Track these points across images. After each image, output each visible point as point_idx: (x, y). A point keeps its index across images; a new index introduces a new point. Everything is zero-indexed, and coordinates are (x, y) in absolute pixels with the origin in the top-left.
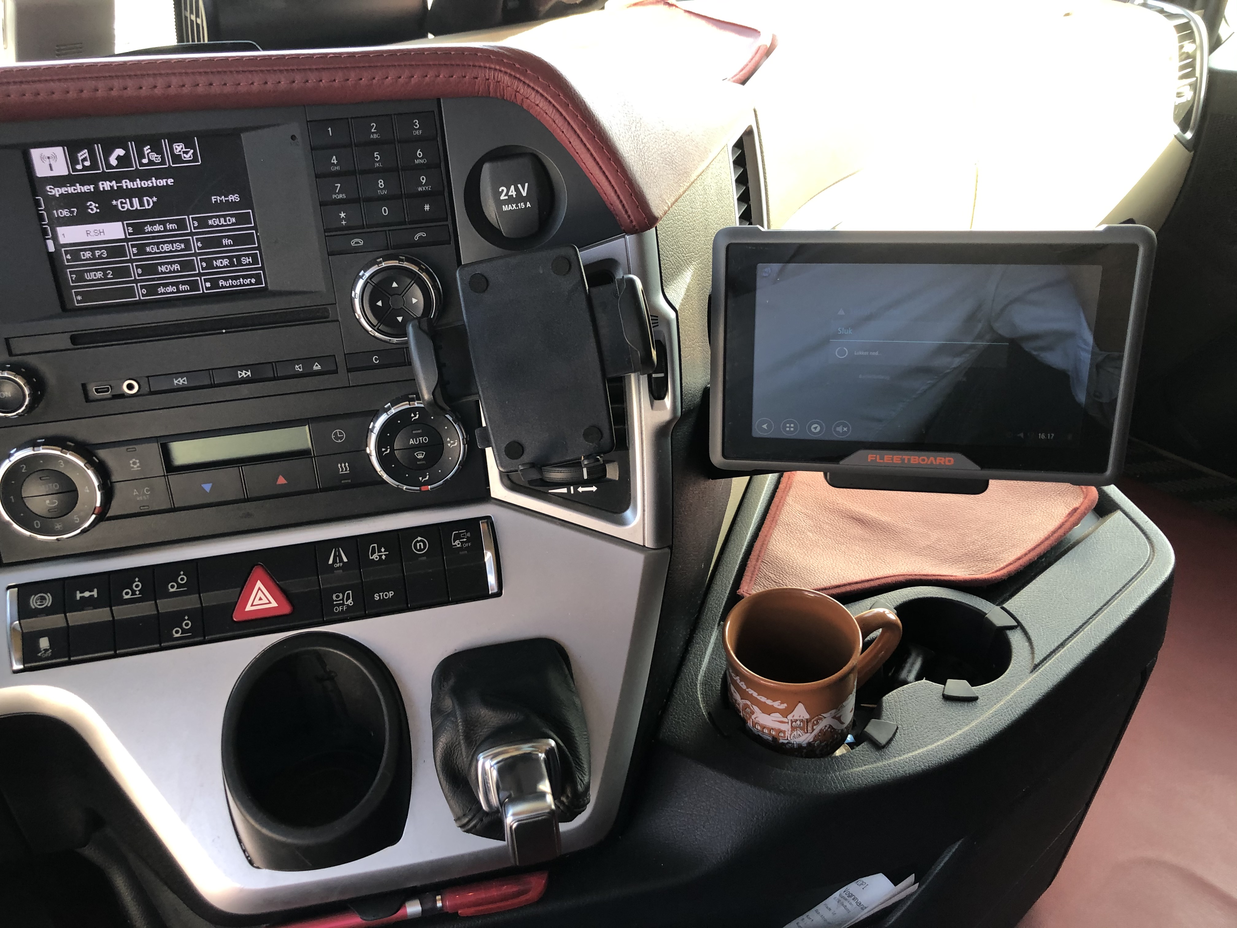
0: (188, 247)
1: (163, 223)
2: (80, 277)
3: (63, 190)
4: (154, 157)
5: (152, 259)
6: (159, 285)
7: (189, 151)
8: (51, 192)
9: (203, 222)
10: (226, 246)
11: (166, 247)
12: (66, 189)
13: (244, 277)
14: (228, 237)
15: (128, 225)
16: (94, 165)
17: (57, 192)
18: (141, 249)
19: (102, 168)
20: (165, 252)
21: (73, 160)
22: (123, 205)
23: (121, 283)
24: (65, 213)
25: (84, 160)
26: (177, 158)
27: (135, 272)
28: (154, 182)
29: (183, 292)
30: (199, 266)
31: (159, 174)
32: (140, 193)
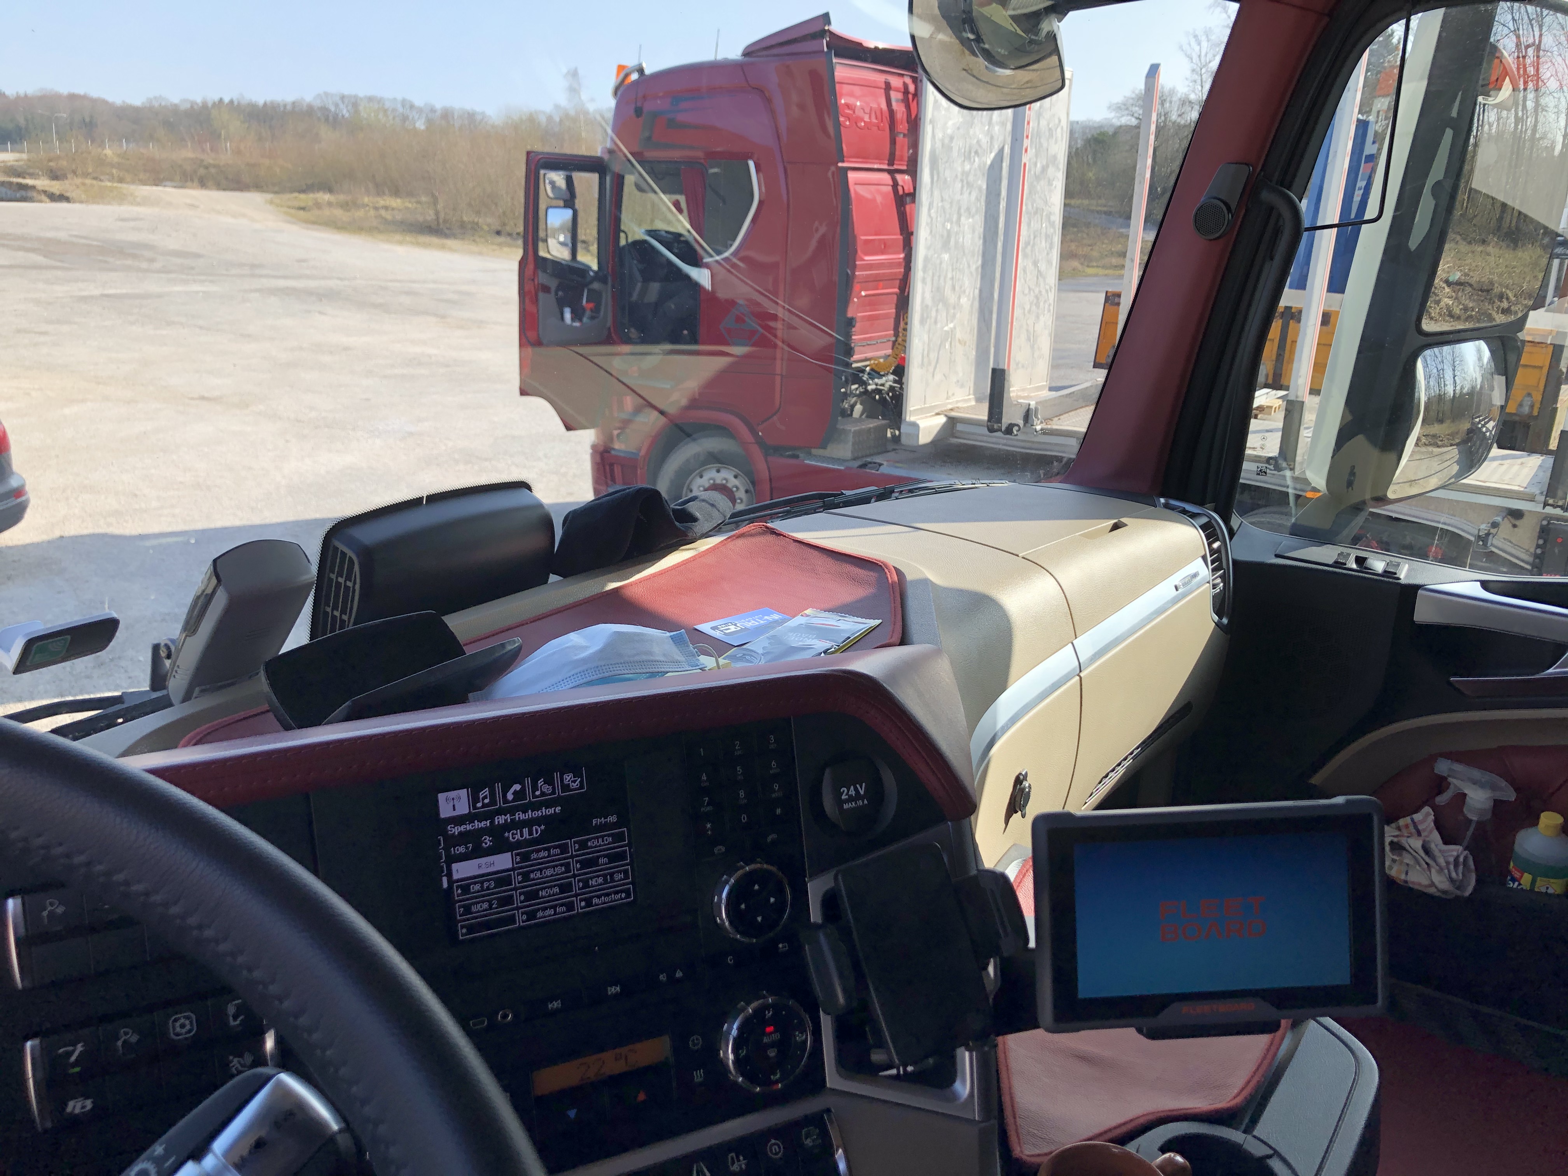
0: (568, 870)
1: (548, 849)
2: (467, 910)
3: (462, 828)
4: (547, 789)
5: (536, 885)
6: (538, 910)
7: (576, 780)
8: (451, 831)
9: (583, 845)
10: (602, 865)
11: (548, 872)
12: (465, 826)
13: (616, 893)
14: (605, 856)
15: (517, 854)
16: (493, 802)
17: (456, 830)
18: (526, 876)
19: (500, 803)
20: (547, 877)
21: (474, 799)
22: (514, 836)
23: (505, 912)
24: (461, 849)
25: (485, 797)
26: (566, 788)
27: (518, 899)
28: (545, 811)
29: (559, 913)
30: (577, 885)
31: (548, 804)
32: (529, 823)
